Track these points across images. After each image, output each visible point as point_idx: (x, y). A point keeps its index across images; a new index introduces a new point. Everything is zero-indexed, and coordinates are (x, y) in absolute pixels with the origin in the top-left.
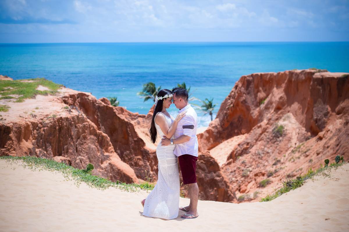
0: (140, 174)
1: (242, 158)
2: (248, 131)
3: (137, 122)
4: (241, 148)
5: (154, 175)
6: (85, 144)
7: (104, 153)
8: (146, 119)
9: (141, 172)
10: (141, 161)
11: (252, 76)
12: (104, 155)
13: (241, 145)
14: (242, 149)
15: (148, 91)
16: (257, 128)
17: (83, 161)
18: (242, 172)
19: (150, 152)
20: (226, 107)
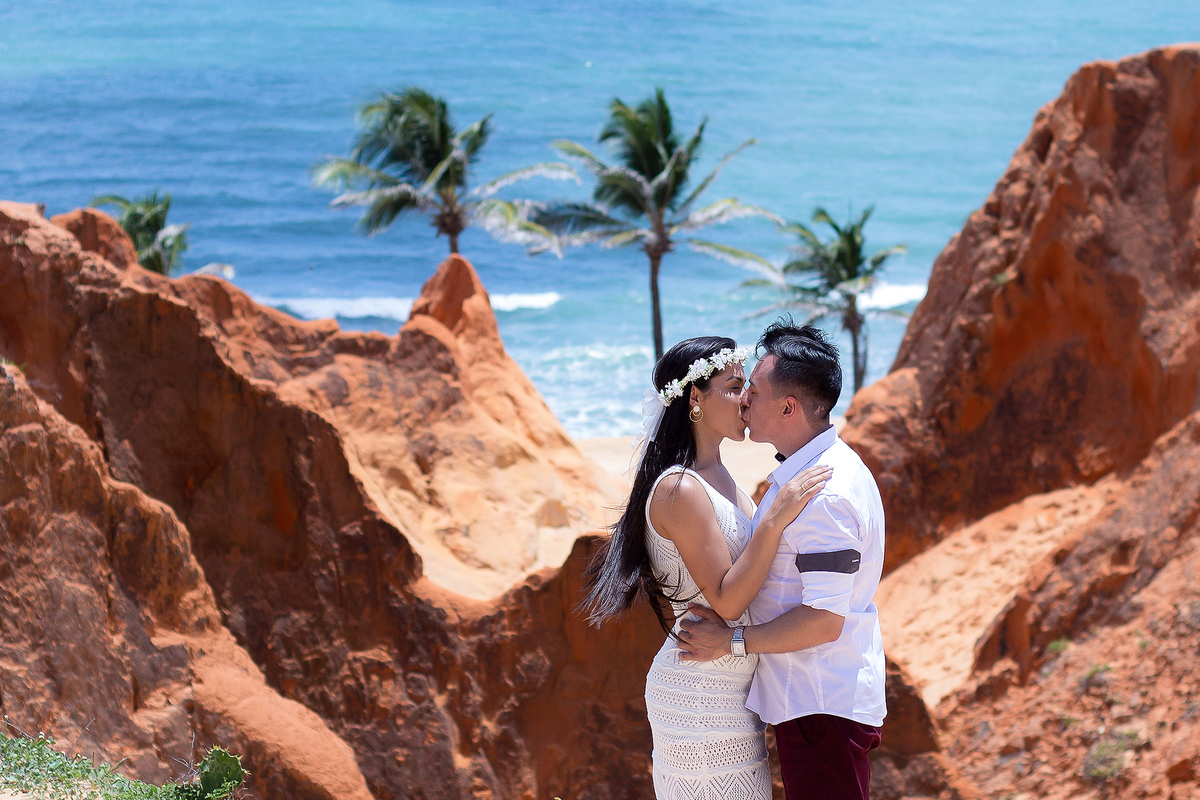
0: (384, 773)
1: (1081, 655)
2: (1127, 460)
3: (324, 387)
4: (1076, 581)
5: (478, 781)
6: (21, 574)
7: (154, 634)
8: (388, 362)
9: (393, 756)
10: (389, 685)
11: (1155, 61)
12: (149, 648)
13: (1072, 561)
14: (1085, 588)
15: (397, 156)
16: (1185, 440)
17: (13, 691)
18: (1082, 751)
19: (453, 619)
20: (969, 285)
